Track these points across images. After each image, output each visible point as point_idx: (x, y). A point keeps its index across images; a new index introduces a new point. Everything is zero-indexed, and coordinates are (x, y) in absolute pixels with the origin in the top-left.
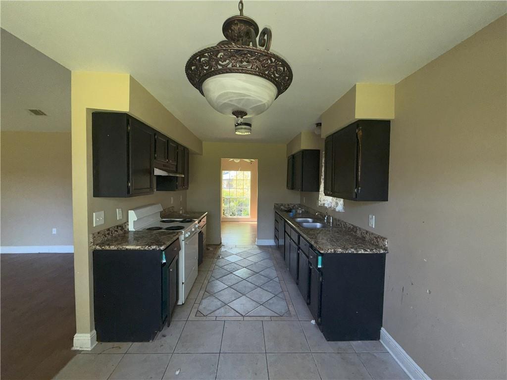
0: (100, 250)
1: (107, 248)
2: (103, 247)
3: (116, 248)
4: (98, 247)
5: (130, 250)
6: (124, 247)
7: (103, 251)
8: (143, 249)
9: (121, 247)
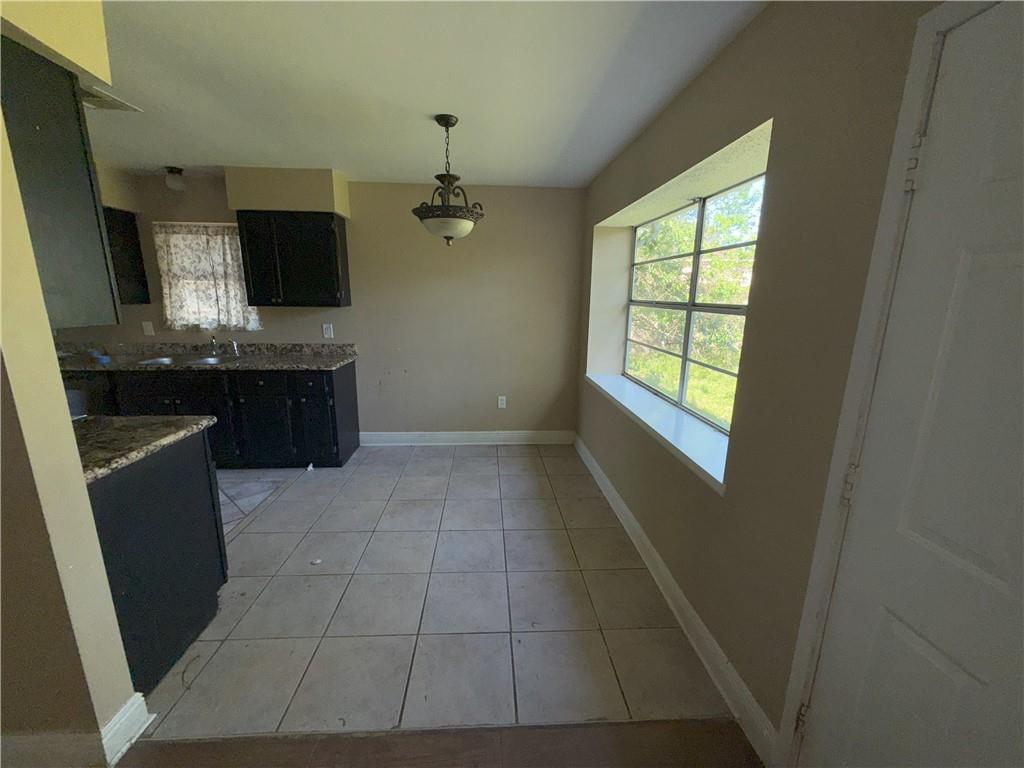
0: (110, 474)
1: (123, 462)
2: (114, 466)
3: (142, 455)
4: (101, 472)
5: (170, 446)
6: (158, 443)
7: (116, 472)
8: (189, 434)
9: (151, 448)
